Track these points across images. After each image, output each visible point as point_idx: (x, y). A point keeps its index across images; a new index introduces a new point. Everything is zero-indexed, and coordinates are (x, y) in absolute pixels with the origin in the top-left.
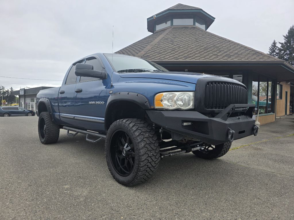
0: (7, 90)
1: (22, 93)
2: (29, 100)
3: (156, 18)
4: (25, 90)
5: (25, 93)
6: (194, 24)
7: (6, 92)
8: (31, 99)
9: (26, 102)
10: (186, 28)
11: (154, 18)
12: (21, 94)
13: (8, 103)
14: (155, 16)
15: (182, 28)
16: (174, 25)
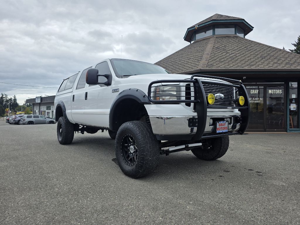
0: (10, 98)
1: (38, 101)
2: (44, 108)
3: (198, 28)
4: (42, 98)
5: (41, 101)
6: (235, 34)
7: (9, 101)
8: (47, 107)
9: (41, 110)
10: (228, 37)
11: (196, 28)
12: (36, 102)
13: (12, 111)
14: (197, 26)
15: (225, 37)
16: (216, 34)
